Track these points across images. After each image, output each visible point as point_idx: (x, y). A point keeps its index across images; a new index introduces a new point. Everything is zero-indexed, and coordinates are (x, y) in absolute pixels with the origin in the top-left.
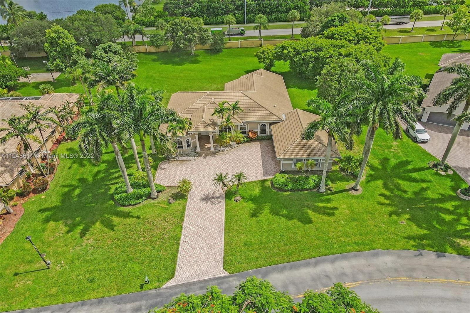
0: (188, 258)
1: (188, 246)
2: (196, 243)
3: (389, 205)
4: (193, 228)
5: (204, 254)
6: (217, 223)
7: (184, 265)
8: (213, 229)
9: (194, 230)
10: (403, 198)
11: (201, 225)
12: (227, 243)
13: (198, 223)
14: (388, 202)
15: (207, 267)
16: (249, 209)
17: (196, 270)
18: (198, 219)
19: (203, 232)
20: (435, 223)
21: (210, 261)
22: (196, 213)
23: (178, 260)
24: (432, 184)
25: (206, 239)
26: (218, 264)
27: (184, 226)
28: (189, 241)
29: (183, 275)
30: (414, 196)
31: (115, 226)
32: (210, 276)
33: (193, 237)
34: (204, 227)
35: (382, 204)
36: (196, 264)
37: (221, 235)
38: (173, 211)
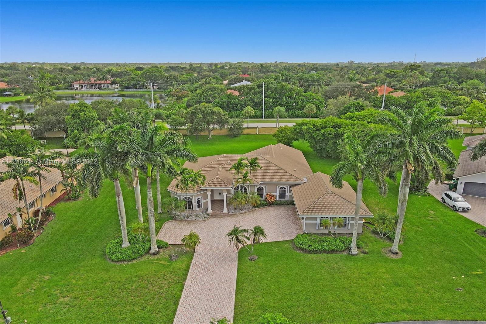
2: (199, 304)
4: (197, 288)
6: (226, 283)
9: (198, 289)
11: (207, 285)
13: (203, 282)
16: (266, 270)
18: (204, 278)
22: (202, 271)
25: (212, 300)
27: (185, 285)
28: (190, 302)
33: (196, 297)
34: (210, 287)
38: (173, 269)
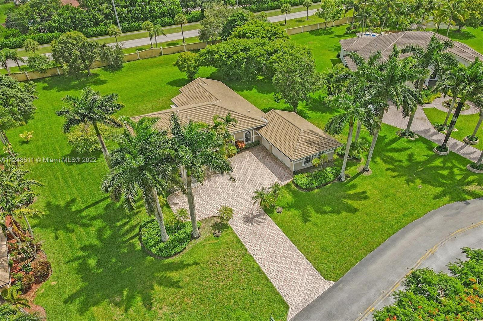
0: (285, 284)
1: (275, 272)
2: (279, 266)
3: (398, 176)
4: (263, 253)
5: (296, 273)
6: (280, 240)
7: (288, 291)
8: (282, 247)
9: (265, 254)
10: (403, 167)
11: (267, 247)
12: (307, 254)
13: (263, 246)
14: (396, 174)
15: (310, 284)
16: (297, 217)
17: (303, 291)
18: (259, 242)
19: (276, 253)
20: (441, 180)
21: (307, 277)
22: (252, 237)
23: (278, 290)
24: (412, 149)
25: (284, 258)
26: (316, 277)
27: (252, 255)
28: (271, 267)
29: (296, 301)
30: (409, 164)
31: (179, 281)
32: (320, 291)
33: (270, 261)
34: (272, 248)
35: (394, 177)
36: (298, 286)
37: (294, 249)
38: (228, 244)
